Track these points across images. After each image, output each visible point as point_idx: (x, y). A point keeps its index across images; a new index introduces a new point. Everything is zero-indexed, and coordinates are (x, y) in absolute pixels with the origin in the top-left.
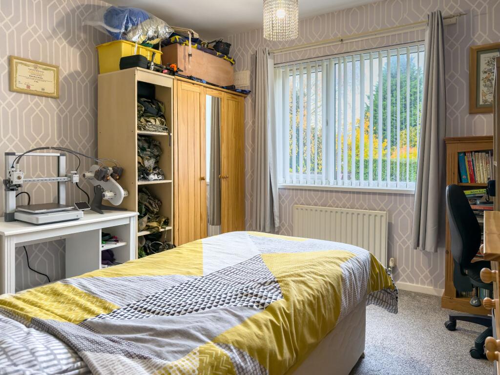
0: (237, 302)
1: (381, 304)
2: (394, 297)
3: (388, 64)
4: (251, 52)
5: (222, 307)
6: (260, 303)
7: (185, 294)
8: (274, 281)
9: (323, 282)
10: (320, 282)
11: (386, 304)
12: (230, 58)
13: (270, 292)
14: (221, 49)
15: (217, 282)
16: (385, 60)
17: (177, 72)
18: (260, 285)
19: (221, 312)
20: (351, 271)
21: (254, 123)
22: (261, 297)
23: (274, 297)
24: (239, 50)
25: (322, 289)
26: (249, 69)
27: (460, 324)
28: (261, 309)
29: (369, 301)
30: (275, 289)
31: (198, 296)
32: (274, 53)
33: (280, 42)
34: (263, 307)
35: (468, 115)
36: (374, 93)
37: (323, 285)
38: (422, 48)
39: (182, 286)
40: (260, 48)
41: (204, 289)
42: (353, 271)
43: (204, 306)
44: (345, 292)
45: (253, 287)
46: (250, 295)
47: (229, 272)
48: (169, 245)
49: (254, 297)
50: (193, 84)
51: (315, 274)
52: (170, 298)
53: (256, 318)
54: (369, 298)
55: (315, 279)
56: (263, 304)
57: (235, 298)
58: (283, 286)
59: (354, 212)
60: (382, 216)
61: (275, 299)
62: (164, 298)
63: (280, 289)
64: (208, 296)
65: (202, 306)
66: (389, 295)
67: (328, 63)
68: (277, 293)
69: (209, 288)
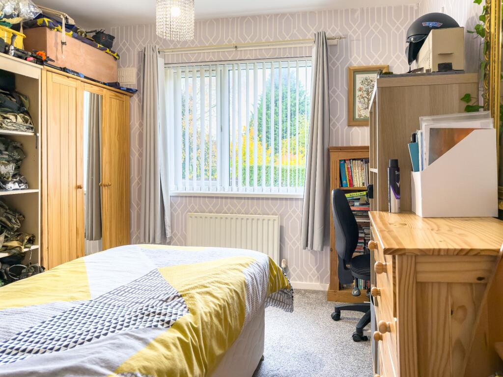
0: (138, 324)
1: (279, 305)
2: (291, 296)
3: (272, 75)
4: (138, 48)
5: (121, 332)
6: (165, 321)
7: (71, 323)
8: (177, 296)
9: (228, 290)
10: (225, 290)
11: (283, 304)
12: (114, 53)
13: (174, 308)
14: (102, 41)
15: (110, 305)
16: (268, 72)
17: (46, 61)
18: (161, 302)
19: (121, 337)
20: (253, 276)
21: (141, 125)
22: (165, 315)
23: (179, 313)
24: (124, 44)
25: (227, 297)
26: (136, 66)
27: (343, 314)
28: (167, 327)
29: (267, 304)
30: (180, 304)
31: (89, 323)
32: (165, 52)
33: (172, 41)
34: (168, 325)
35: (347, 127)
36: (260, 102)
37: (229, 293)
38: (309, 63)
39: (66, 315)
40: (149, 45)
41: (95, 314)
42: (255, 276)
43: (99, 334)
44: (248, 298)
45: (154, 305)
46: (152, 315)
47: (123, 292)
48: (35, 268)
49: (157, 316)
50: (68, 77)
51: (220, 283)
52: (51, 330)
53: (162, 338)
54: (267, 300)
55: (220, 288)
56: (168, 322)
57: (135, 320)
58: (188, 300)
59: (248, 218)
60: (274, 220)
61: (181, 315)
62: (43, 332)
63: (184, 303)
64: (101, 322)
65: (96, 334)
66: (286, 295)
67: (222, 69)
68: (182, 308)
69: (101, 313)
